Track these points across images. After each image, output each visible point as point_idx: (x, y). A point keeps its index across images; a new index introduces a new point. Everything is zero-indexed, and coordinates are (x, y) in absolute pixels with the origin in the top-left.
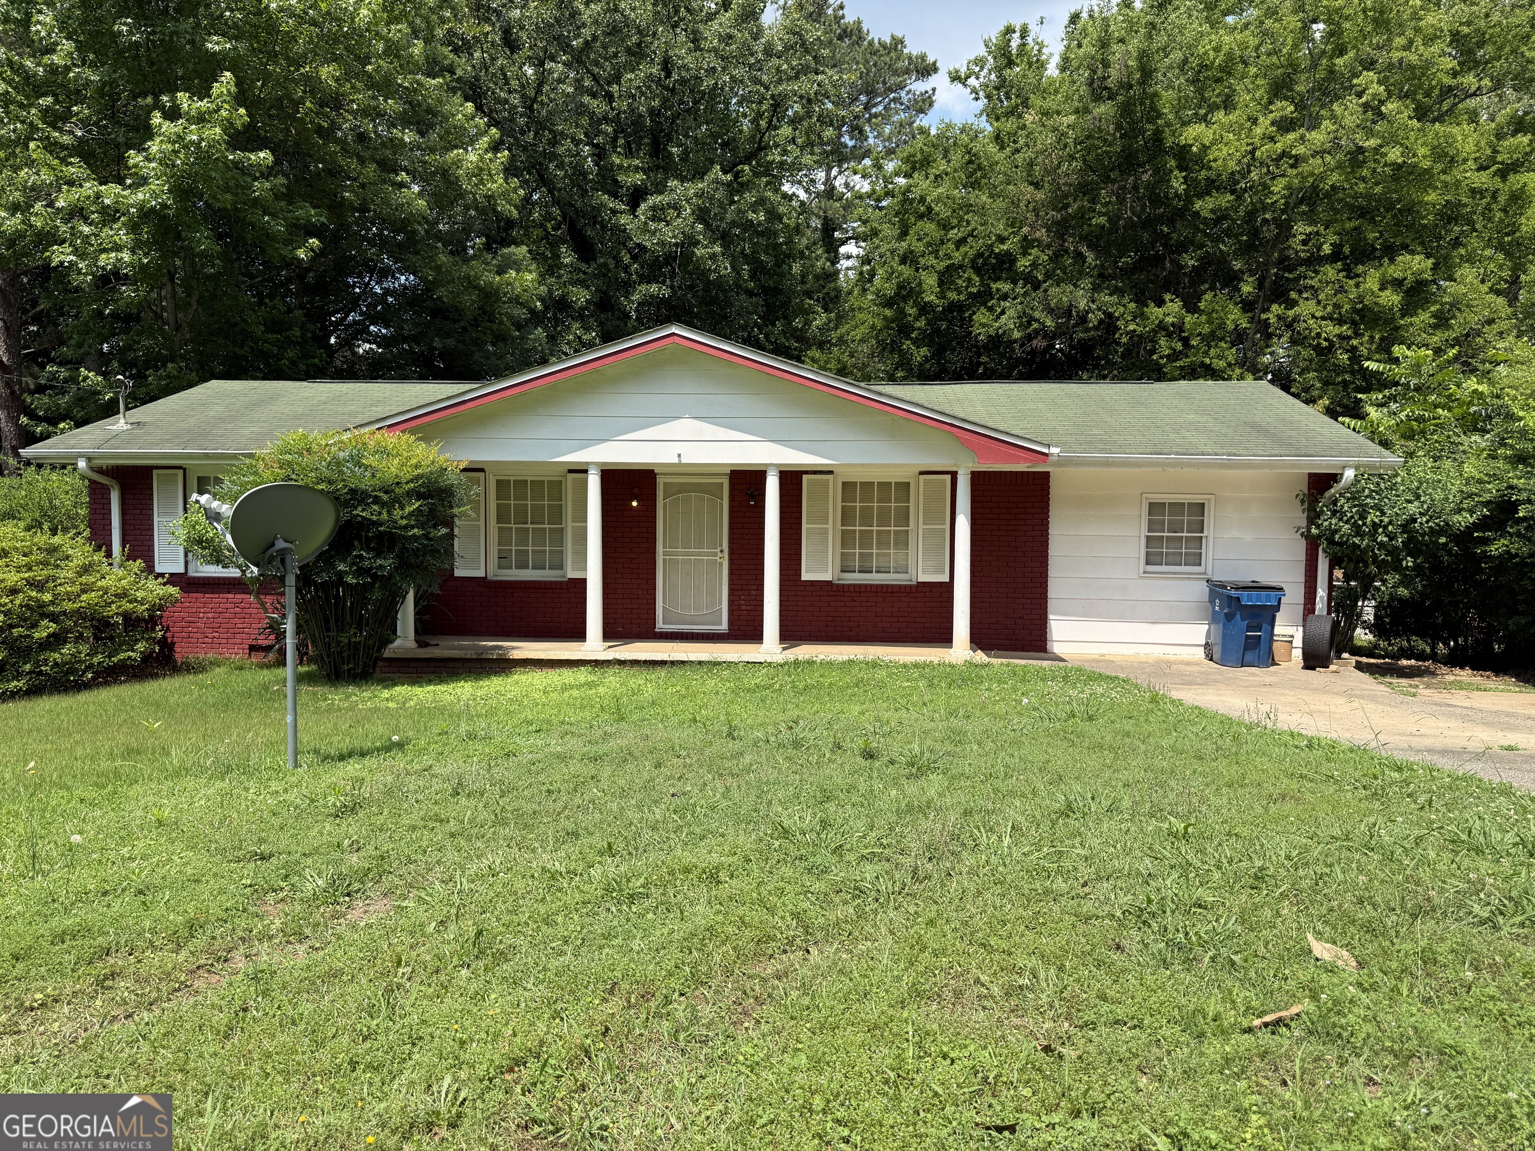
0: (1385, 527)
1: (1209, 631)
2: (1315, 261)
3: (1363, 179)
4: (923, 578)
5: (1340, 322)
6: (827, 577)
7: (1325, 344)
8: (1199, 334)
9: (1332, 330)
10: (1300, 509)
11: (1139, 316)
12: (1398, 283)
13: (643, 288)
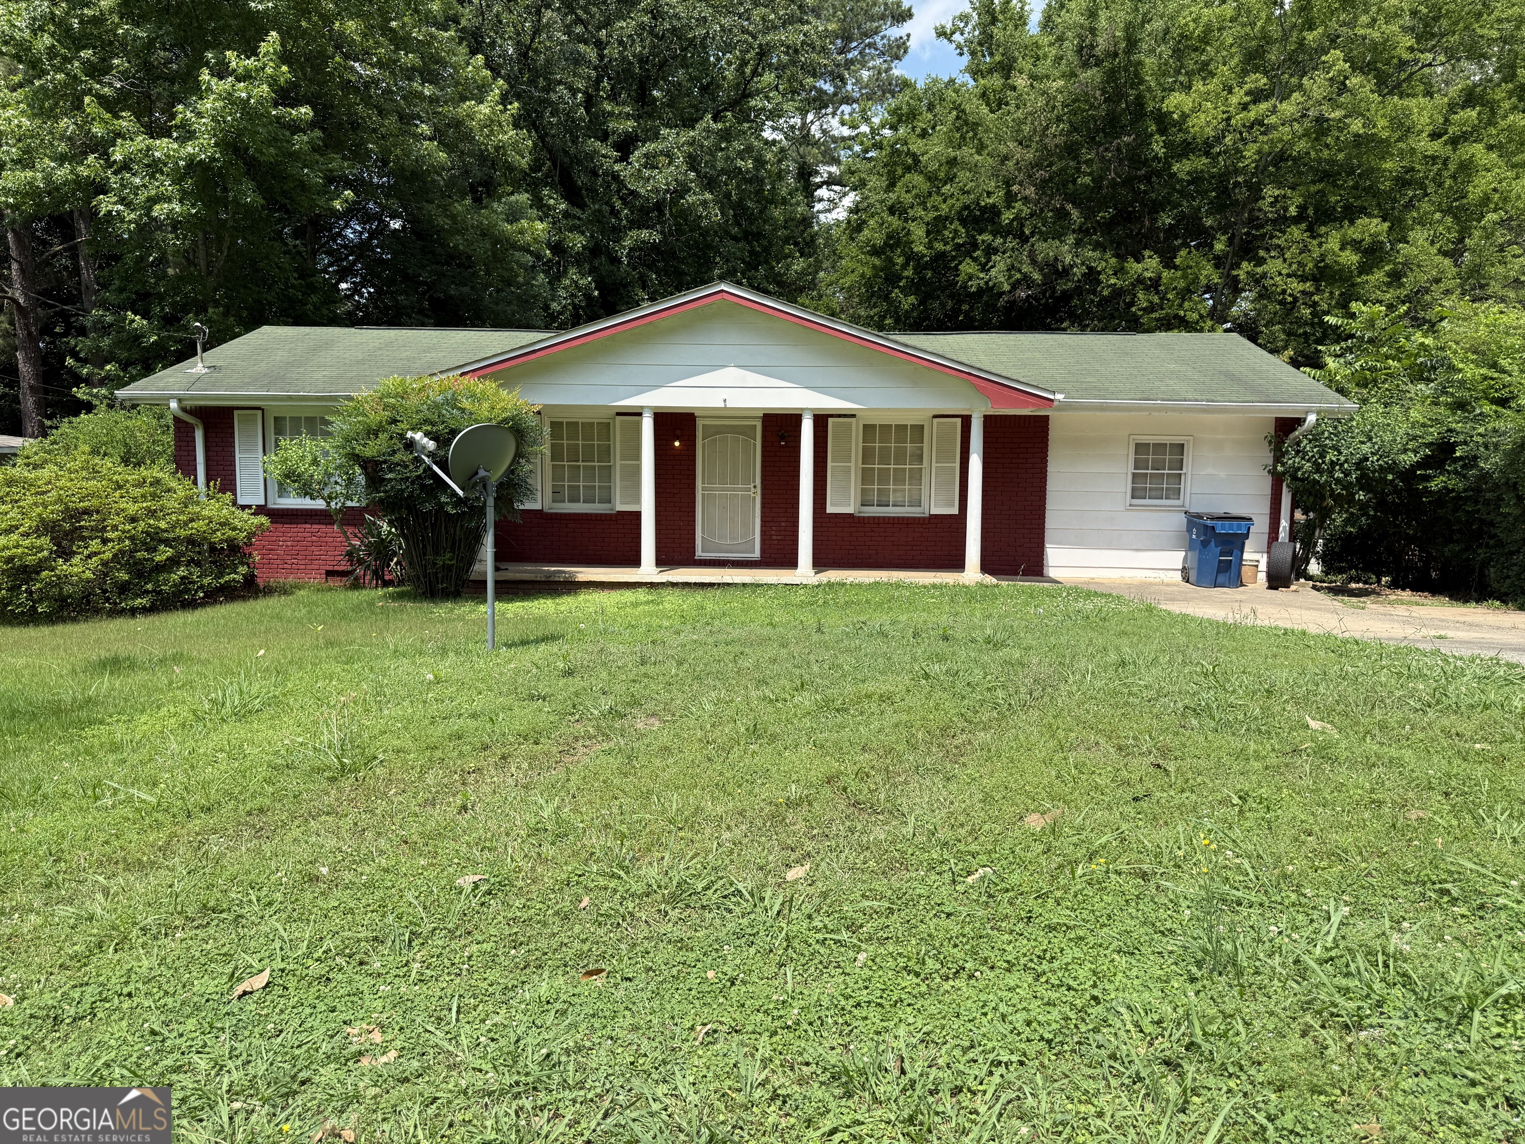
0: (1342, 465)
1: (1185, 559)
2: (1282, 221)
3: (1327, 146)
4: (934, 511)
5: (1303, 279)
6: (849, 510)
7: (1290, 299)
8: (1175, 288)
9: (1296, 286)
10: (1268, 449)
11: (1119, 271)
12: (1356, 245)
13: (634, 233)
